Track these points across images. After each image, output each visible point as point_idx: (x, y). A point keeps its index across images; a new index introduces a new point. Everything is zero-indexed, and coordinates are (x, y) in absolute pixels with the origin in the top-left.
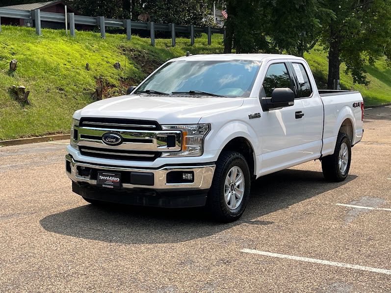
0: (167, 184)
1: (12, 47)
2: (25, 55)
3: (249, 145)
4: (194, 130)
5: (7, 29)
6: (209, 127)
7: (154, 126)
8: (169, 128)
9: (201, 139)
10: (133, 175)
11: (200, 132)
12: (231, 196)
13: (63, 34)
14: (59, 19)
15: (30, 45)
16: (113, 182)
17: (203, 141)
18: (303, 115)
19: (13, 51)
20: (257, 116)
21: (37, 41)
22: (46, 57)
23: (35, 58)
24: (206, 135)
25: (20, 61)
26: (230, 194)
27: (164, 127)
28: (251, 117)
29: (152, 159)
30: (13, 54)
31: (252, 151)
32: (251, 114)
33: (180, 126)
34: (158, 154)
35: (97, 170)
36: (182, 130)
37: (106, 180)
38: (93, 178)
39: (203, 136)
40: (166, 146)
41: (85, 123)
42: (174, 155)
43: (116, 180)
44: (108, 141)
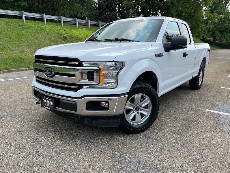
0: (87, 111)
1: (66, 31)
2: (70, 34)
3: (154, 76)
4: (112, 66)
5: (66, 25)
7: (77, 63)
8: (89, 65)
10: (62, 102)
11: (116, 68)
13: (86, 28)
16: (50, 105)
17: (117, 75)
18: (187, 55)
20: (161, 55)
21: (76, 29)
22: (79, 35)
23: (74, 35)
24: (120, 70)
25: (68, 36)
27: (84, 64)
28: (157, 56)
29: (76, 90)
30: (66, 33)
31: (157, 80)
32: (157, 53)
34: (80, 86)
35: (41, 94)
36: (100, 66)
37: (46, 103)
38: (40, 99)
39: (117, 72)
40: (87, 80)
41: (36, 59)
42: (94, 87)
43: (52, 104)
44: (47, 74)
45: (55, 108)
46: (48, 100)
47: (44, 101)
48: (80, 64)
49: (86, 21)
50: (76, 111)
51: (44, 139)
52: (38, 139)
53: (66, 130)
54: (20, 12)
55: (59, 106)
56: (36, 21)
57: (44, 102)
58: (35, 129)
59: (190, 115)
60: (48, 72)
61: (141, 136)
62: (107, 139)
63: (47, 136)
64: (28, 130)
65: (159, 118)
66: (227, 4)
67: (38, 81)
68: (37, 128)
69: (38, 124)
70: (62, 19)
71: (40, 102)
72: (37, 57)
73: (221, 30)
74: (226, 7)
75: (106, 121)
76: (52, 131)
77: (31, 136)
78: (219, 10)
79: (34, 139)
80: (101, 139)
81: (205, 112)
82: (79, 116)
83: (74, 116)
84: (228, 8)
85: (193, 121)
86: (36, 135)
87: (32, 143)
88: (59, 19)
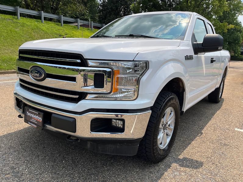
0: (91, 133)
1: (66, 32)
2: (71, 35)
4: (129, 69)
5: (66, 26)
6: (146, 65)
7: (79, 61)
8: (98, 65)
9: (136, 80)
10: (54, 117)
11: (136, 71)
12: (163, 136)
13: (88, 29)
14: (87, 24)
15: (74, 31)
16: (37, 121)
17: (138, 81)
18: (214, 61)
19: (66, 33)
21: (77, 31)
24: (142, 75)
26: (162, 134)
27: (90, 63)
29: (76, 101)
30: (66, 34)
32: (187, 55)
33: (112, 63)
35: (25, 105)
36: (113, 67)
37: (31, 118)
38: (24, 112)
39: (138, 76)
40: (93, 87)
41: (21, 55)
42: (102, 97)
43: (40, 119)
44: (34, 76)
45: (44, 126)
46: (35, 114)
47: (29, 114)
48: (84, 63)
49: (88, 23)
50: (75, 132)
51: (26, 169)
52: (17, 169)
53: (59, 155)
54: (14, 8)
55: (50, 124)
56: (32, 18)
57: (29, 116)
58: (15, 151)
59: (218, 136)
60: (36, 73)
61: (163, 167)
62: (117, 170)
63: (30, 164)
64: (6, 153)
65: (182, 139)
66: (236, 15)
67: (22, 86)
68: (18, 151)
69: (21, 144)
70: (62, 18)
71: (23, 115)
72: (22, 52)
73: (229, 41)
74: (235, 17)
75: (118, 147)
76: (39, 156)
77: (8, 164)
78: (228, 20)
79: (13, 168)
80: (108, 170)
81: (234, 131)
82: (79, 140)
83: (71, 138)
84: (237, 18)
85: (225, 145)
86: (16, 161)
87: (8, 176)
88: (58, 18)
